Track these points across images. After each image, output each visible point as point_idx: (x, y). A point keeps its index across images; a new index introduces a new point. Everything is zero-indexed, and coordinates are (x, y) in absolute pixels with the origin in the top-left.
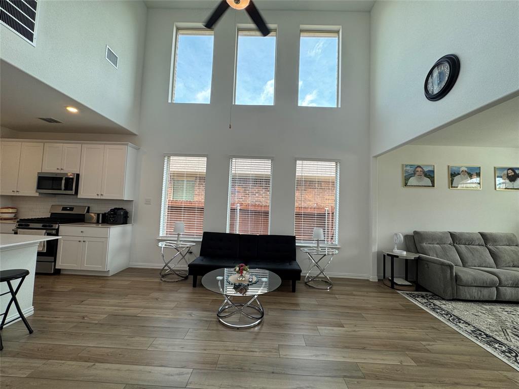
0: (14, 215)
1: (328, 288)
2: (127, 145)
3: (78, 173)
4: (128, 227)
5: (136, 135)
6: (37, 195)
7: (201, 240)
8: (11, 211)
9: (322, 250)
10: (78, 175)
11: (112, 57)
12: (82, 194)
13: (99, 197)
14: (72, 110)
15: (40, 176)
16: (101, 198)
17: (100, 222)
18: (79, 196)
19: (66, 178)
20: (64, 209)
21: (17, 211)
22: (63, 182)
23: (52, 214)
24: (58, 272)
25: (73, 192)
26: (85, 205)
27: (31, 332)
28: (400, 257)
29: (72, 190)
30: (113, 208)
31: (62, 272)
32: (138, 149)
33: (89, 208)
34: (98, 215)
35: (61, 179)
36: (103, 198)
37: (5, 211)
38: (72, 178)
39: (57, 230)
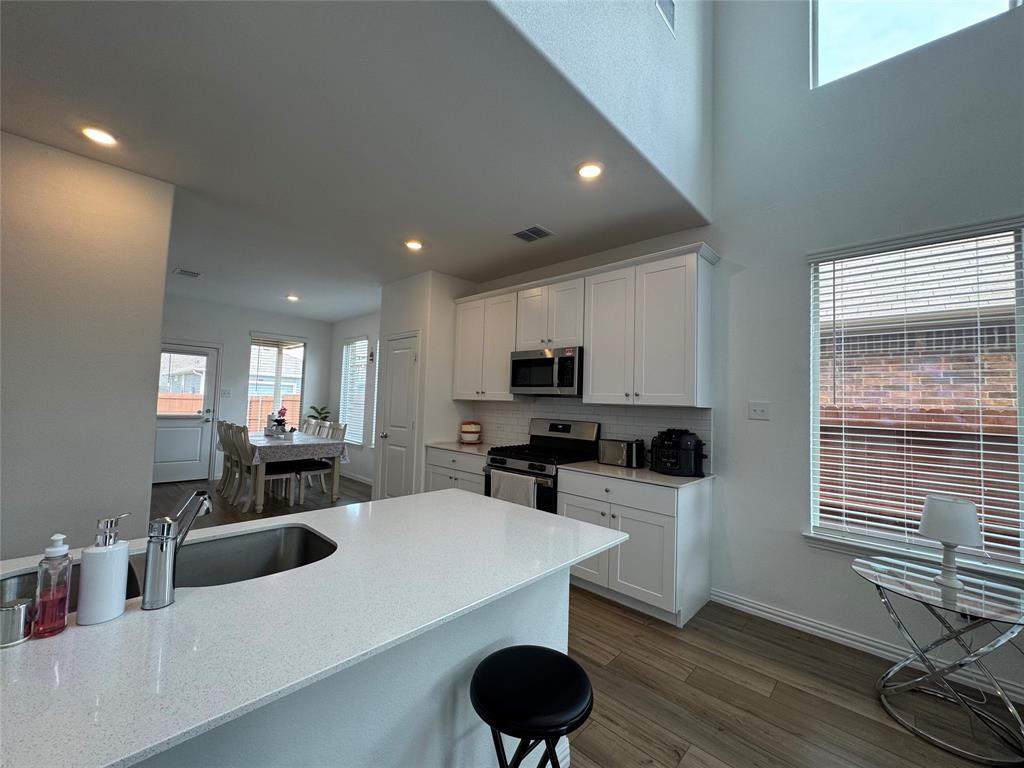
0: (477, 436)
3: (581, 345)
6: (510, 398)
8: (473, 428)
10: (581, 350)
12: (592, 395)
13: (630, 402)
15: (514, 359)
16: (636, 403)
17: (634, 465)
18: (586, 400)
19: (560, 359)
20: (553, 427)
21: (482, 428)
22: (556, 367)
23: (533, 437)
25: (574, 390)
26: (594, 419)
29: (572, 385)
30: (665, 430)
34: (630, 445)
35: (552, 361)
36: (640, 403)
37: (467, 428)
38: (572, 359)
39: (555, 478)
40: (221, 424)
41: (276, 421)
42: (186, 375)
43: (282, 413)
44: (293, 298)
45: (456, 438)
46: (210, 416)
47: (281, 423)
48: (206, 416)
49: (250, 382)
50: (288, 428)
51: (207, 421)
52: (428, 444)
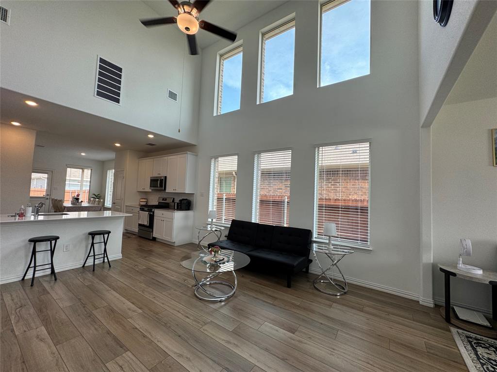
0: (146, 203)
1: (338, 294)
2: (187, 153)
4: (190, 213)
5: (195, 145)
6: (150, 190)
7: (230, 226)
8: (144, 200)
9: (334, 248)
10: (166, 177)
11: (173, 96)
12: (168, 190)
13: (174, 192)
14: (151, 136)
15: (151, 179)
17: (176, 208)
18: (166, 191)
19: (160, 179)
20: (163, 199)
22: (159, 182)
23: (159, 202)
24: (154, 239)
26: (171, 197)
27: (110, 266)
28: (457, 276)
29: (163, 187)
30: (181, 199)
31: (157, 240)
32: (197, 156)
33: (174, 199)
34: (175, 203)
35: (158, 180)
36: (177, 192)
37: (141, 200)
38: (163, 179)
39: (154, 212)
40: (53, 199)
41: (75, 198)
42: (37, 179)
43: (78, 195)
44: (83, 154)
45: (138, 204)
46: (48, 197)
47: (77, 199)
48: (47, 197)
49: (66, 183)
50: (80, 201)
51: (47, 199)
52: (127, 205)
